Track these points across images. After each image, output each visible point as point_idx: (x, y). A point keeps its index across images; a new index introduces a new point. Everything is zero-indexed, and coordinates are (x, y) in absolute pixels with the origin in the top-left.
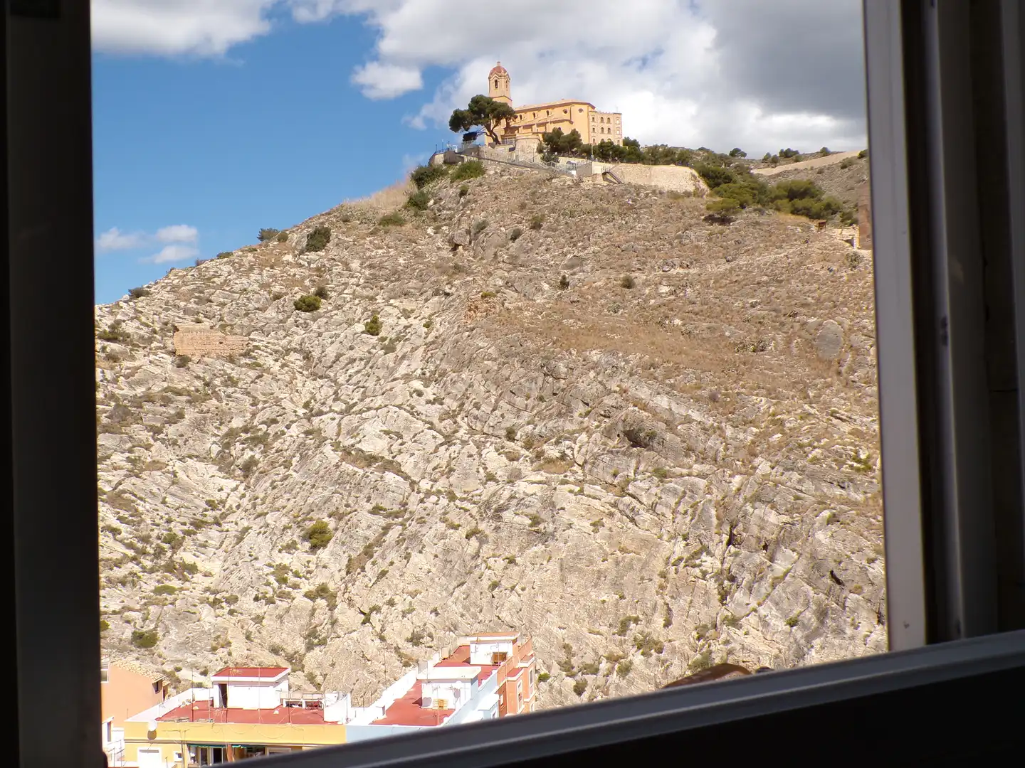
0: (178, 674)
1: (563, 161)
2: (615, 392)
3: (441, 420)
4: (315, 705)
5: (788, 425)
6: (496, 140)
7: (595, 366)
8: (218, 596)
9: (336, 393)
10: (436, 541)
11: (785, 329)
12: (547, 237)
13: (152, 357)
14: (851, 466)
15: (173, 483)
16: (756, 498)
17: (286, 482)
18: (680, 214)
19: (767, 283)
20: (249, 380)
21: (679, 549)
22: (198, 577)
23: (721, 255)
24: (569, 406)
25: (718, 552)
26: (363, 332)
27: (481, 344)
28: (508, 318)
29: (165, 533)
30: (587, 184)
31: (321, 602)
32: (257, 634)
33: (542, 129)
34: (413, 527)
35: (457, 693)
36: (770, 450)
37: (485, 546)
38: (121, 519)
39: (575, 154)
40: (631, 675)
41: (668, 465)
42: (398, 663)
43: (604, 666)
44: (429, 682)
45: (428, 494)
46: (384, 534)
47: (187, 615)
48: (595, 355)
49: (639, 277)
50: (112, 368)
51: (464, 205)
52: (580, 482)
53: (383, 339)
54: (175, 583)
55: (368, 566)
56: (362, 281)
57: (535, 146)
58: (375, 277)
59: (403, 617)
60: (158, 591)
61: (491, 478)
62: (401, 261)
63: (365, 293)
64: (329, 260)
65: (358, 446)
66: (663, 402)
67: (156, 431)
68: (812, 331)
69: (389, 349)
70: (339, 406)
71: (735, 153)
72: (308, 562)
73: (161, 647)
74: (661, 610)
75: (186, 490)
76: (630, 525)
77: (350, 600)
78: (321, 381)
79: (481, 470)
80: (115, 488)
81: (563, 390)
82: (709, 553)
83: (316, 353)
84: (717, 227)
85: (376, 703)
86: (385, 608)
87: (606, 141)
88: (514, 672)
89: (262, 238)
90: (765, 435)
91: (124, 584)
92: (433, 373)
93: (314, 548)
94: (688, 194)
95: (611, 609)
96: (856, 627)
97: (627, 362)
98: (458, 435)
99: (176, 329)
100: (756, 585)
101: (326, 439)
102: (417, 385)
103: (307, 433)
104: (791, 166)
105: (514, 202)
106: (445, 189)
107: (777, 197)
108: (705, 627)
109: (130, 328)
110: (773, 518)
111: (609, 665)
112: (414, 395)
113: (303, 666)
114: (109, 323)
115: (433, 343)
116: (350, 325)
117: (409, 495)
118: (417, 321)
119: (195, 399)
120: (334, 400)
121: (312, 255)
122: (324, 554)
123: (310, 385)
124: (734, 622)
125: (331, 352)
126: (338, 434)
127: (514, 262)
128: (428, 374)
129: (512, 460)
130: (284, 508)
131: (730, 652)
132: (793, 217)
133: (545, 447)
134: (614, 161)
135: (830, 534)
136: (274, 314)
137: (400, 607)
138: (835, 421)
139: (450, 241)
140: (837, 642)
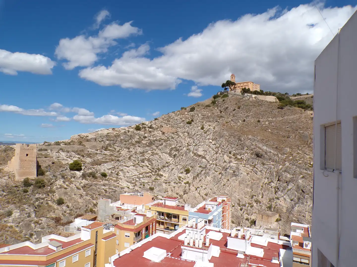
0: (158, 197)
1: (246, 94)
2: (254, 145)
3: (215, 149)
4: (183, 207)
5: (294, 155)
6: (231, 90)
7: (250, 139)
8: (167, 182)
9: (194, 141)
10: (212, 174)
11: (295, 133)
12: (241, 110)
13: (158, 132)
14: (309, 166)
15: (160, 158)
16: (285, 171)
17: (182, 159)
18: (272, 106)
19: (291, 122)
20: (176, 138)
21: (266, 181)
22: (163, 177)
23: (281, 116)
24: (243, 147)
25: (275, 183)
26: (200, 129)
27: (225, 133)
28: (231, 128)
29: (157, 168)
30: (251, 99)
31: (187, 185)
32: (174, 190)
33: (242, 88)
34: (208, 171)
35: (213, 207)
36: (289, 161)
37: (223, 176)
38: (149, 164)
39: (249, 93)
40: (253, 208)
41: (265, 162)
42: (202, 199)
43: (247, 205)
44: (207, 204)
45: (211, 164)
46: (202, 172)
47: (160, 185)
48: (250, 137)
49: (261, 120)
50: (150, 134)
51: (224, 103)
52: (245, 164)
53: (204, 131)
54: (158, 178)
55: (197, 178)
56: (201, 118)
57: (240, 91)
58: (203, 118)
59: (204, 190)
60: (155, 179)
61: (225, 162)
62: (209, 115)
63: (201, 121)
64: (194, 114)
65: (197, 153)
66: (265, 148)
67: (157, 147)
68: (301, 134)
69: (205, 133)
70: (194, 144)
71: (286, 94)
72: (185, 176)
73: (155, 191)
74: (261, 194)
75: (162, 159)
76: (256, 175)
77: (193, 185)
78: (191, 139)
79: (223, 160)
80: (148, 158)
81: (242, 144)
82: (273, 183)
83: (190, 133)
84: (280, 110)
85: (196, 208)
86: (200, 187)
87: (256, 90)
88: (226, 204)
89: (181, 109)
90: (289, 157)
91: (149, 177)
92: (214, 138)
93: (187, 173)
94: (274, 102)
95: (249, 193)
96: (307, 203)
97: (257, 139)
98: (219, 152)
99: (163, 127)
100: (283, 191)
101: (191, 151)
102: (211, 141)
103: (187, 149)
104: (299, 97)
105: (234, 103)
106: (220, 100)
107: (295, 104)
108: (271, 199)
109: (154, 126)
110: (289, 176)
111: (248, 205)
112: (210, 143)
113: (183, 198)
114: (150, 125)
115: (215, 132)
116: (198, 127)
117: (207, 164)
118: (212, 127)
119: (165, 141)
120: (193, 143)
121: (191, 113)
122: (189, 175)
123: (188, 140)
124: (278, 198)
125: (193, 133)
126: (193, 150)
127: (234, 116)
128: (213, 139)
129: (230, 158)
130: (181, 164)
131: (276, 205)
132: (298, 108)
133: (238, 156)
134: (257, 95)
135: (302, 180)
136: (182, 124)
137: (203, 188)
138: (305, 155)
139: (220, 111)
140: (302, 206)
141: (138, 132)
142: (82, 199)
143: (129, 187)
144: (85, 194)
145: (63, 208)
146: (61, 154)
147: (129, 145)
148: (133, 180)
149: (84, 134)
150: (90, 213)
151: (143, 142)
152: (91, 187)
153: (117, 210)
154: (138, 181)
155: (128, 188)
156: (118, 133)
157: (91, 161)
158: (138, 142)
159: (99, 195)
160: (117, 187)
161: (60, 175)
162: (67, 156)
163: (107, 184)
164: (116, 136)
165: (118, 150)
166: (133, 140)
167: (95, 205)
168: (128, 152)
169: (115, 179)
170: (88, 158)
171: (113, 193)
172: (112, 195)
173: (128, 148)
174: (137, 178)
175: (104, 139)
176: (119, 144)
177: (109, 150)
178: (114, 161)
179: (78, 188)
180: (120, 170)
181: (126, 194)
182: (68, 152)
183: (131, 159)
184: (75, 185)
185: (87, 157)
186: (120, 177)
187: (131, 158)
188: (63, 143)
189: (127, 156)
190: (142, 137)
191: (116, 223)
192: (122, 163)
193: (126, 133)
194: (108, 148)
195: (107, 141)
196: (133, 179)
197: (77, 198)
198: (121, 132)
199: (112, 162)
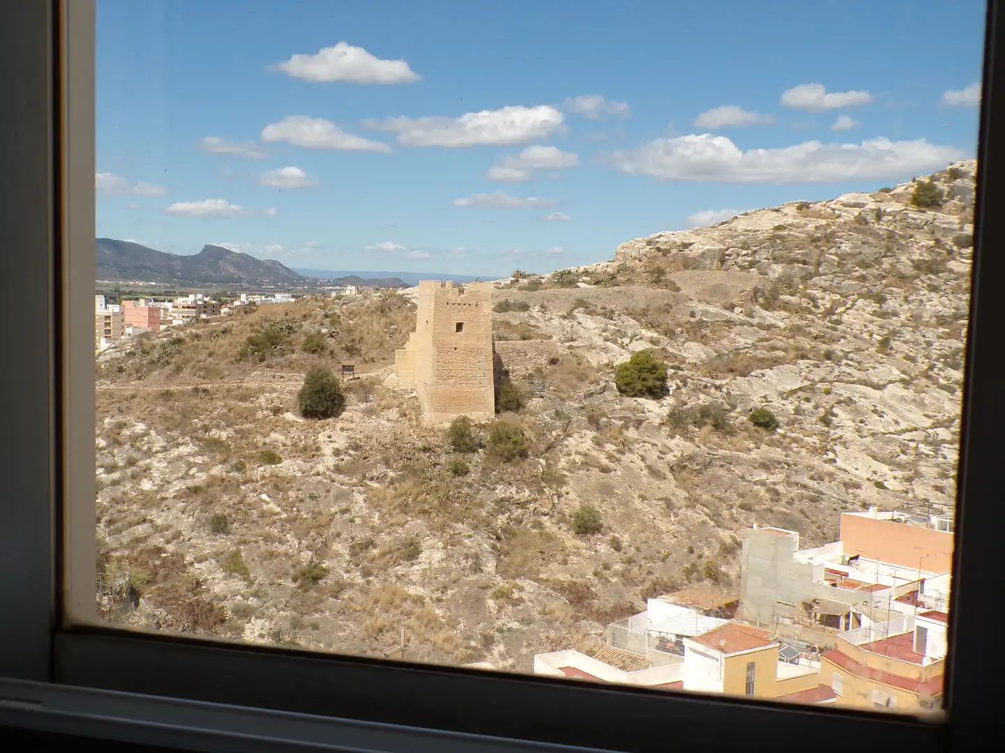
141: (930, 214)
142: (673, 519)
143: (886, 484)
144: (686, 498)
145: (596, 551)
146: (580, 323)
147: (884, 282)
148: (904, 452)
149: (672, 236)
150: (707, 583)
151: (952, 264)
152: (710, 471)
153: (827, 583)
154: (927, 456)
155: (880, 485)
156: (828, 225)
157: (704, 356)
158: (930, 268)
159: (746, 507)
160: (827, 479)
161: (583, 412)
162: (604, 334)
163: (779, 463)
164: (818, 239)
165: (828, 306)
166: (903, 258)
167: (730, 550)
168: (875, 313)
169: (815, 439)
170: (693, 344)
171: (806, 504)
172: (802, 512)
173: (878, 294)
174: (927, 442)
175: (762, 256)
176: (830, 276)
177: (786, 306)
178: (810, 356)
179: (654, 472)
180: (839, 402)
181: (872, 513)
182: (609, 315)
183: (891, 349)
184: (643, 459)
185: (687, 340)
186: (839, 432)
187: (893, 344)
188: (585, 278)
189: (871, 335)
190: (949, 242)
191: (827, 642)
192: (848, 370)
193: (867, 223)
194: (781, 297)
195: (774, 266)
196: (904, 445)
197: (651, 511)
198: (840, 220)
199: (801, 362)
